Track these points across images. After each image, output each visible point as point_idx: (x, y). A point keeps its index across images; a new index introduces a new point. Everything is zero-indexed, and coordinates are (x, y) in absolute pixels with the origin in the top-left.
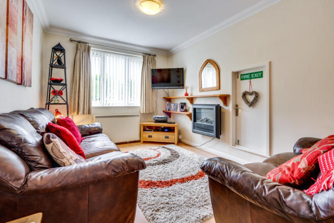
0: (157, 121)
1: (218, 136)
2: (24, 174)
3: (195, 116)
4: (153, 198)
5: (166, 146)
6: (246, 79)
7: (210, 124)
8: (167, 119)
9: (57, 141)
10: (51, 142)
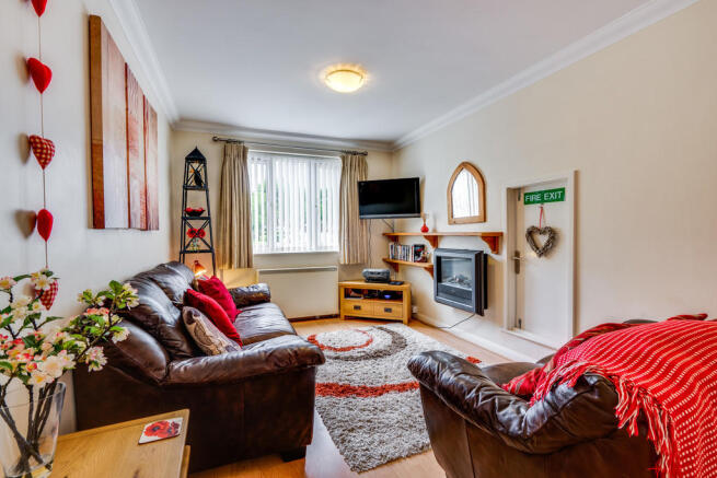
0: (369, 280)
1: (480, 312)
2: (164, 363)
3: (439, 271)
4: (347, 412)
5: (384, 326)
6: (534, 202)
7: (466, 288)
8: (388, 277)
9: (202, 319)
10: (193, 321)
